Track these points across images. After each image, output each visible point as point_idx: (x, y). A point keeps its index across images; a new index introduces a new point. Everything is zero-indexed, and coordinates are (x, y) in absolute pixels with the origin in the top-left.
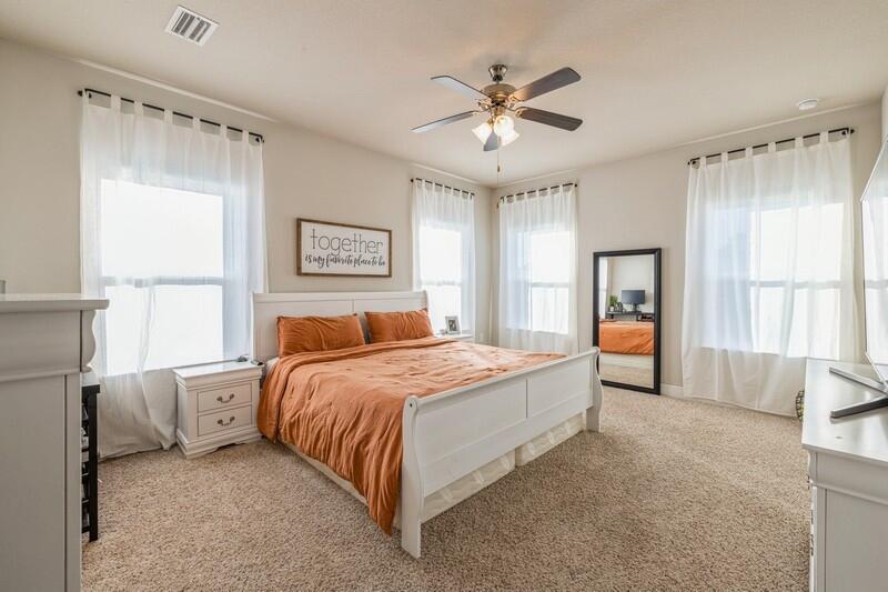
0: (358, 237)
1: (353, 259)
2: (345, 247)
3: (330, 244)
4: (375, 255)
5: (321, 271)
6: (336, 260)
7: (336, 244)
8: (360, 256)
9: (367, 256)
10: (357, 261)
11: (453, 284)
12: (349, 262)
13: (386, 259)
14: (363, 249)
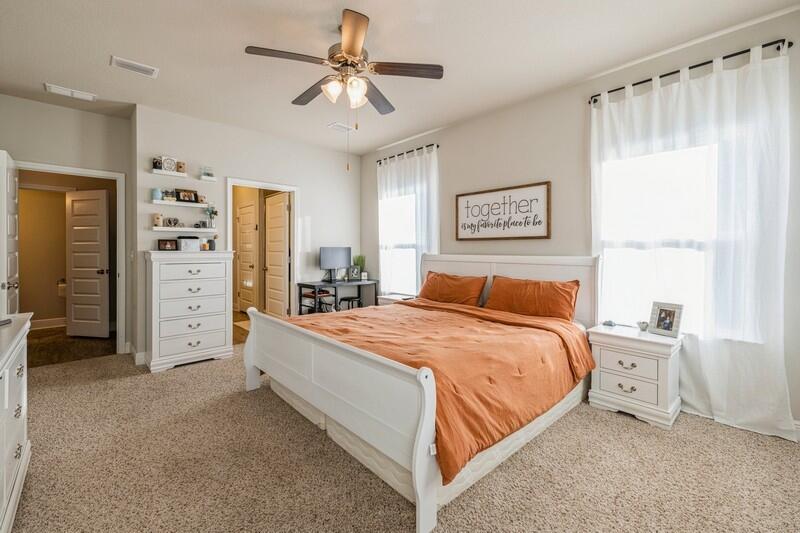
0: (507, 199)
1: (502, 222)
2: (494, 212)
3: (481, 211)
4: (528, 214)
5: (474, 236)
6: (485, 225)
7: (485, 211)
8: (510, 219)
9: (519, 217)
10: (506, 224)
11: (700, 247)
12: (498, 225)
13: (542, 217)
14: (513, 211)
